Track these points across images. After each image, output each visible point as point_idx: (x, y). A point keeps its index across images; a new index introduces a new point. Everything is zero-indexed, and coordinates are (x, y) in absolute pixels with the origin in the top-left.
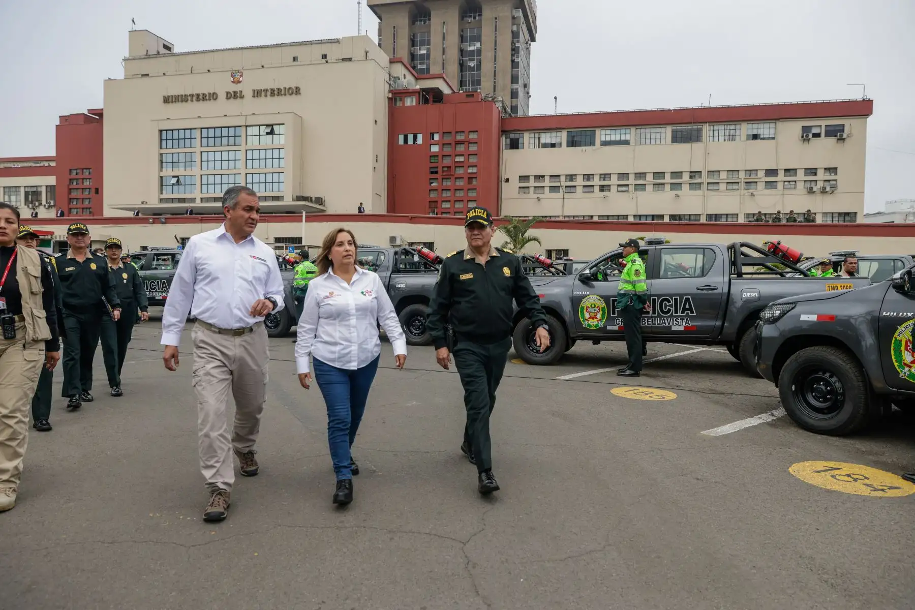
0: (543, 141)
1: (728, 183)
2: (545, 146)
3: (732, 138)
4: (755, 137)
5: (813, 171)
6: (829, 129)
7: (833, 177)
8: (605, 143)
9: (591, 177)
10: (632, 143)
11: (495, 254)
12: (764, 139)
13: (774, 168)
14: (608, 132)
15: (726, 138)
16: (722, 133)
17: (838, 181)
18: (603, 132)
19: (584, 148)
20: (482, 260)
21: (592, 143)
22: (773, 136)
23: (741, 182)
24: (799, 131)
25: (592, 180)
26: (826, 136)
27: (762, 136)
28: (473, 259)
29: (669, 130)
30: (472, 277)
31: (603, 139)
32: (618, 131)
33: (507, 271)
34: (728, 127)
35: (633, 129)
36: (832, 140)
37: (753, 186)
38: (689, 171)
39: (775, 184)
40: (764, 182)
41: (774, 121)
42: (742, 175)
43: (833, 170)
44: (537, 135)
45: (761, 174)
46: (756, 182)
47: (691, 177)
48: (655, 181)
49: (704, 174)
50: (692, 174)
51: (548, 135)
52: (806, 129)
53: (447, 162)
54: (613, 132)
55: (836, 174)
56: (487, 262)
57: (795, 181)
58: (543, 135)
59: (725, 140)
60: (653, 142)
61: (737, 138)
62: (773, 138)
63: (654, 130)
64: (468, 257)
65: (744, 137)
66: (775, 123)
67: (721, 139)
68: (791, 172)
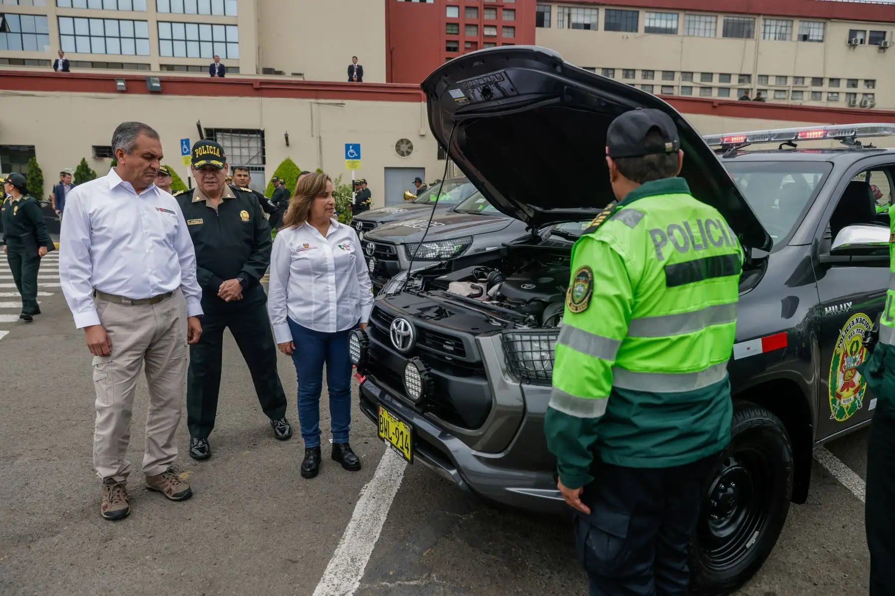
0: (574, 19)
1: (776, 91)
2: (576, 26)
3: (782, 37)
4: (805, 38)
5: (853, 83)
6: (874, 35)
7: (870, 90)
8: (649, 30)
9: (631, 73)
10: (680, 32)
11: (229, 195)
12: (812, 41)
13: (821, 76)
14: (653, 15)
15: (777, 35)
16: (773, 30)
17: (875, 95)
18: (647, 15)
19: (625, 34)
20: (214, 203)
21: (635, 29)
22: (820, 38)
23: (788, 91)
24: (845, 36)
25: (631, 77)
26: (870, 43)
27: (811, 38)
28: (204, 202)
29: (721, 19)
30: (202, 222)
31: (647, 24)
32: (664, 16)
33: (245, 215)
34: (780, 23)
35: (682, 15)
36: (874, 48)
37: (799, 95)
38: (739, 72)
39: (818, 94)
40: (811, 93)
41: (824, 21)
42: (790, 82)
43: (870, 83)
44: (566, 11)
45: (808, 82)
46: (802, 92)
47: (740, 81)
48: (702, 83)
49: (754, 78)
50: (742, 78)
51: (581, 11)
52: (853, 33)
53: (471, 34)
54: (658, 15)
55: (874, 87)
56: (220, 206)
57: (838, 93)
58: (574, 11)
59: (775, 39)
60: (702, 34)
61: (788, 37)
62: (821, 41)
63: (703, 18)
64: (198, 199)
65: (795, 37)
66: (824, 23)
67: (772, 36)
68: (835, 81)
